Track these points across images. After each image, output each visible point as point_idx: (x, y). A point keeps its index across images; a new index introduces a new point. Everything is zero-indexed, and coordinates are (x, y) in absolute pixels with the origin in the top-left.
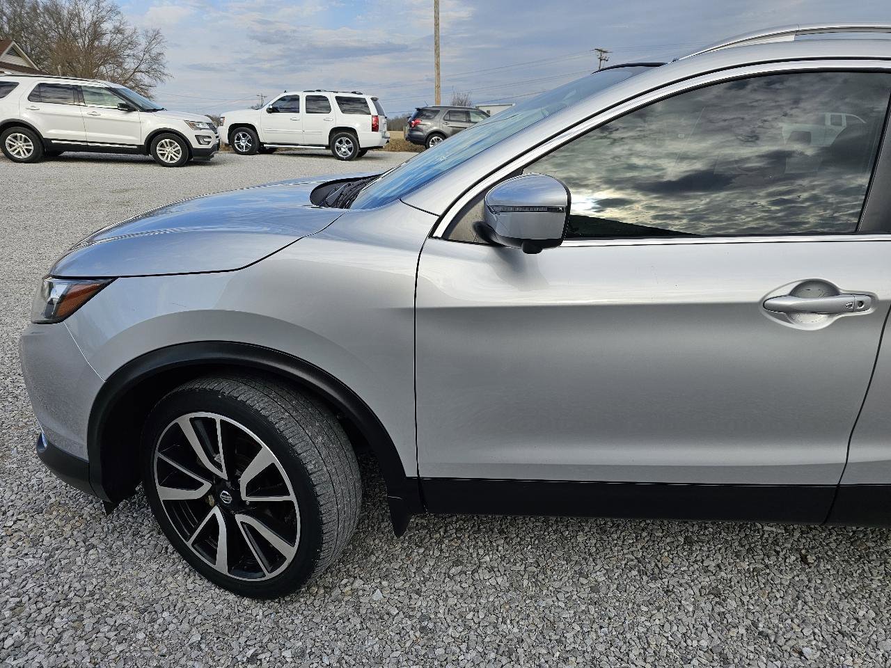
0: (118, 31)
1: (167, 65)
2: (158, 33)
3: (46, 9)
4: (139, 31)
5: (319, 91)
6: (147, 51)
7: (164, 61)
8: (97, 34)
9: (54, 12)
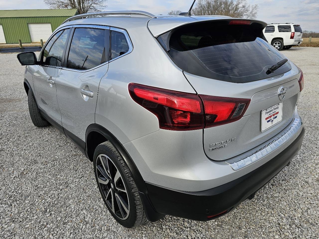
0: (244, 7)
1: (257, 17)
2: (257, 6)
3: (224, 3)
4: (251, 6)
5: (272, 24)
6: (251, 13)
7: (256, 16)
8: (237, 9)
9: (226, 3)
